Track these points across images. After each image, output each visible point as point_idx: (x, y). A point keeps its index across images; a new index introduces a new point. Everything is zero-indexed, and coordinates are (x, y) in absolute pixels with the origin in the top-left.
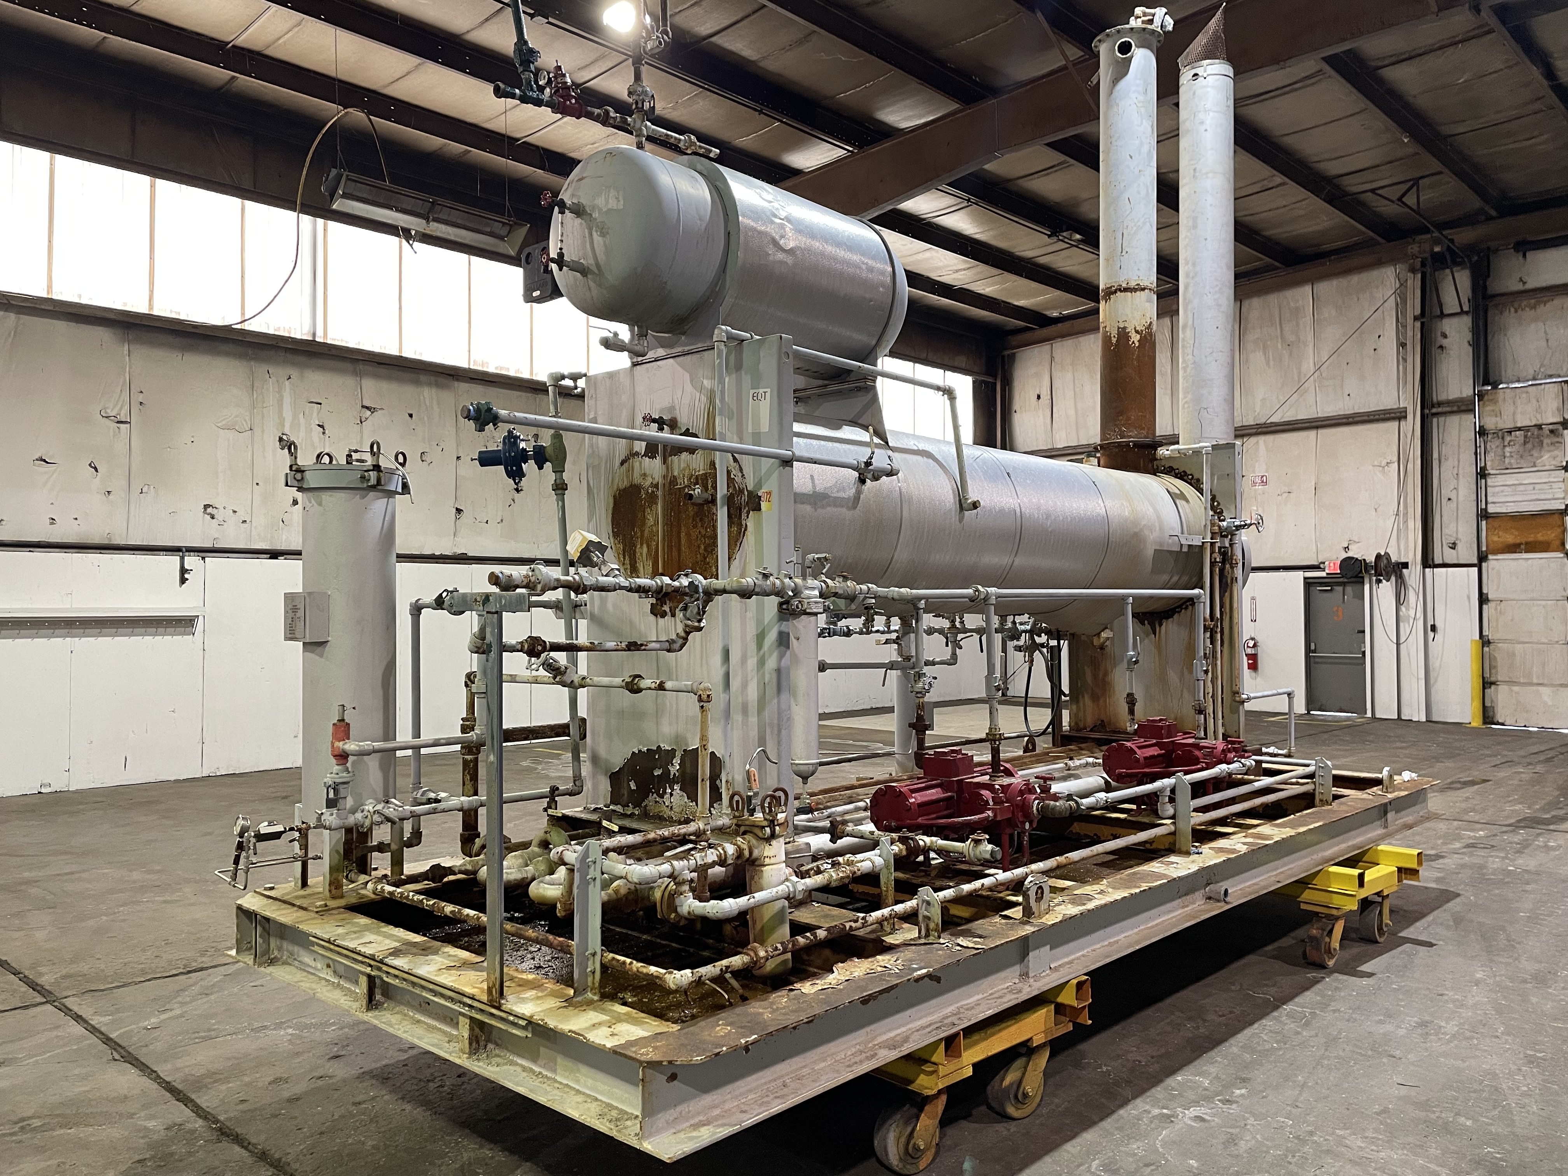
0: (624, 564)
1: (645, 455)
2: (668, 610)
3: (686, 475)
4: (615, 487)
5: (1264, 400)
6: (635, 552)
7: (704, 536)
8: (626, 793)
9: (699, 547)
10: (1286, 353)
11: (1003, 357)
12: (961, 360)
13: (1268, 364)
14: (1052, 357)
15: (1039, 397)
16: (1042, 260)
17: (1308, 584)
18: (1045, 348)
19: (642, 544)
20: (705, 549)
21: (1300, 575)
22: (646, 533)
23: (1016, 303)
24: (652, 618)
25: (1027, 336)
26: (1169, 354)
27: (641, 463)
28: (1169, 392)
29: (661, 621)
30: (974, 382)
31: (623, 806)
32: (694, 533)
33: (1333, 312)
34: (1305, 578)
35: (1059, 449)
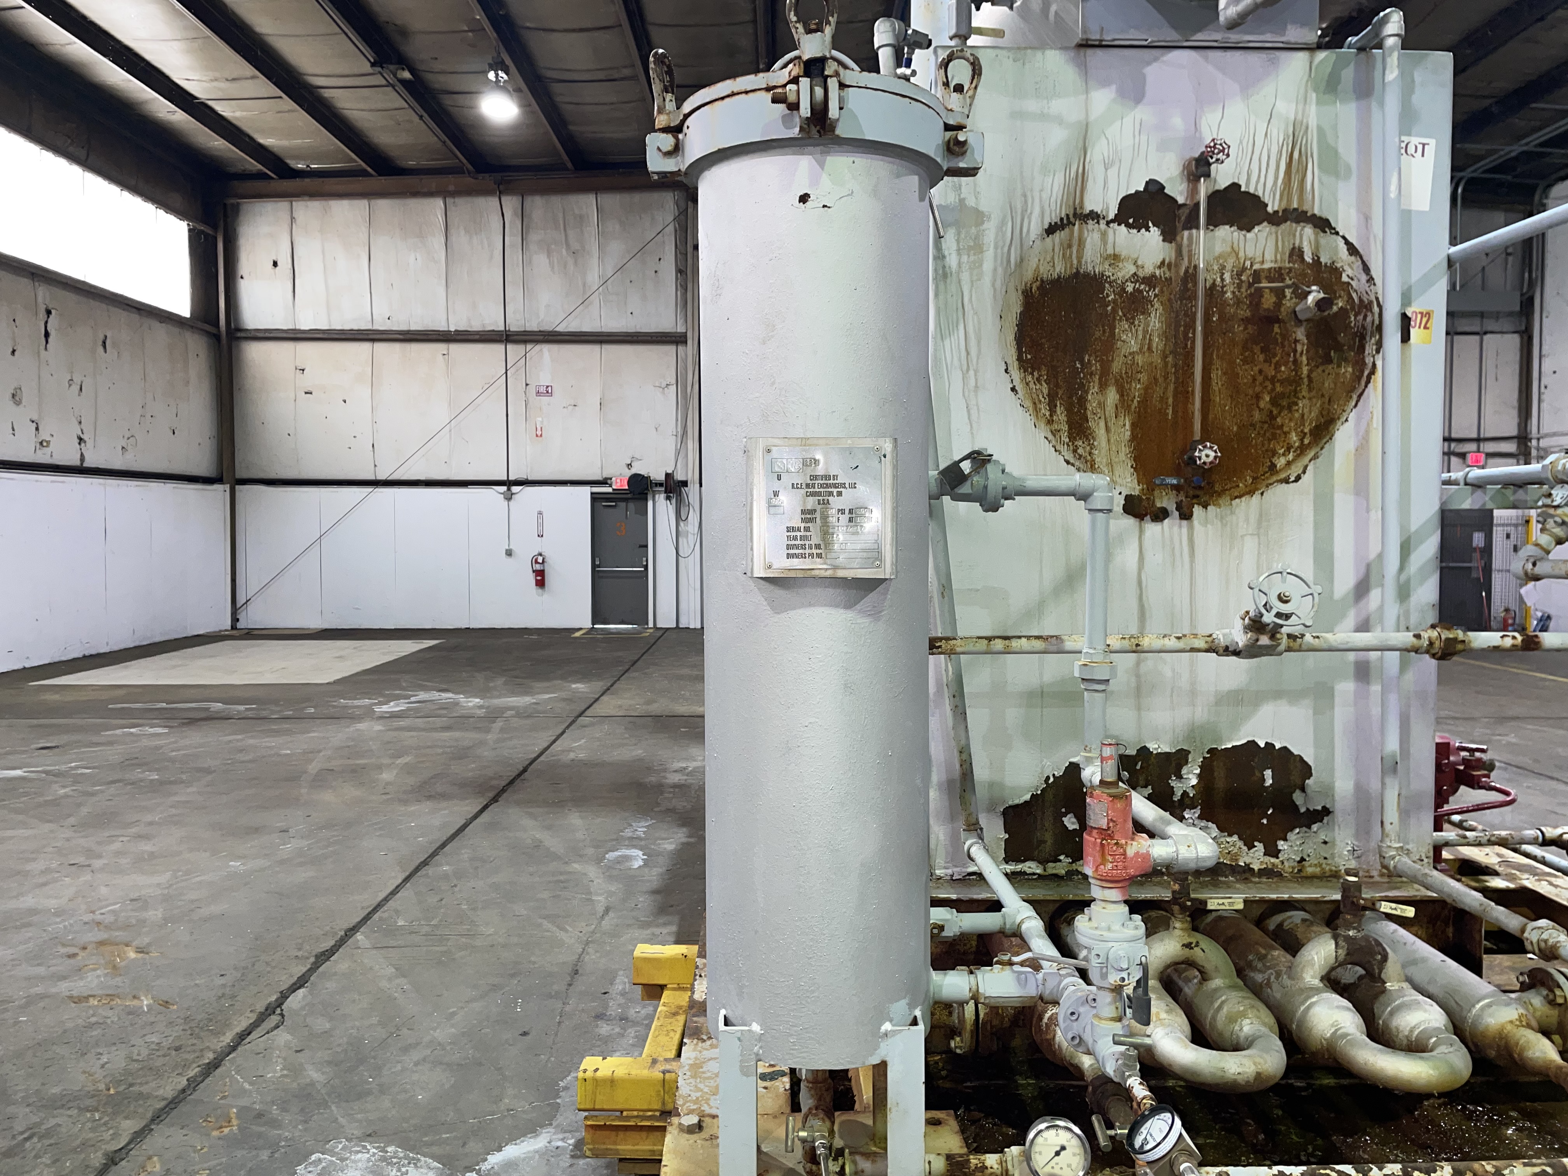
0: (1050, 422)
1: (1119, 219)
2: (1171, 507)
3: (1229, 267)
4: (1029, 275)
5: (548, 306)
6: (1082, 402)
7: (1273, 380)
8: (1049, 837)
9: (1258, 397)
10: (570, 261)
11: (225, 205)
12: (177, 199)
13: (553, 268)
14: (293, 218)
15: (275, 264)
16: (327, 93)
17: (595, 498)
18: (282, 206)
19: (1103, 386)
20: (1274, 402)
21: (587, 491)
22: (1117, 366)
23: (261, 141)
24: (1130, 522)
25: (259, 185)
26: (443, 240)
27: (1104, 235)
28: (444, 282)
29: (1152, 529)
30: (190, 231)
31: (1043, 862)
32: (1246, 374)
33: (617, 227)
34: (592, 493)
35: (304, 332)
